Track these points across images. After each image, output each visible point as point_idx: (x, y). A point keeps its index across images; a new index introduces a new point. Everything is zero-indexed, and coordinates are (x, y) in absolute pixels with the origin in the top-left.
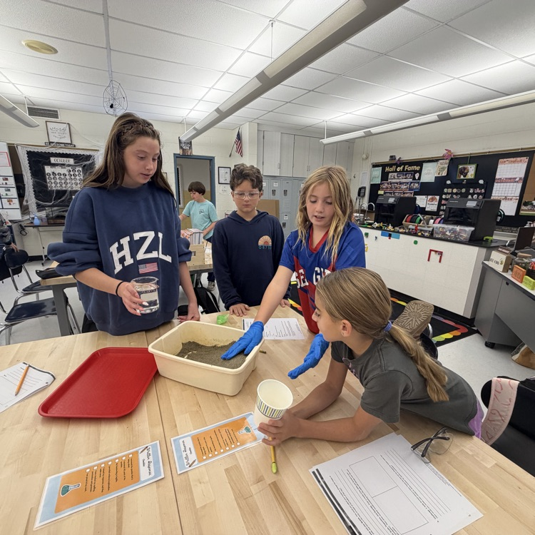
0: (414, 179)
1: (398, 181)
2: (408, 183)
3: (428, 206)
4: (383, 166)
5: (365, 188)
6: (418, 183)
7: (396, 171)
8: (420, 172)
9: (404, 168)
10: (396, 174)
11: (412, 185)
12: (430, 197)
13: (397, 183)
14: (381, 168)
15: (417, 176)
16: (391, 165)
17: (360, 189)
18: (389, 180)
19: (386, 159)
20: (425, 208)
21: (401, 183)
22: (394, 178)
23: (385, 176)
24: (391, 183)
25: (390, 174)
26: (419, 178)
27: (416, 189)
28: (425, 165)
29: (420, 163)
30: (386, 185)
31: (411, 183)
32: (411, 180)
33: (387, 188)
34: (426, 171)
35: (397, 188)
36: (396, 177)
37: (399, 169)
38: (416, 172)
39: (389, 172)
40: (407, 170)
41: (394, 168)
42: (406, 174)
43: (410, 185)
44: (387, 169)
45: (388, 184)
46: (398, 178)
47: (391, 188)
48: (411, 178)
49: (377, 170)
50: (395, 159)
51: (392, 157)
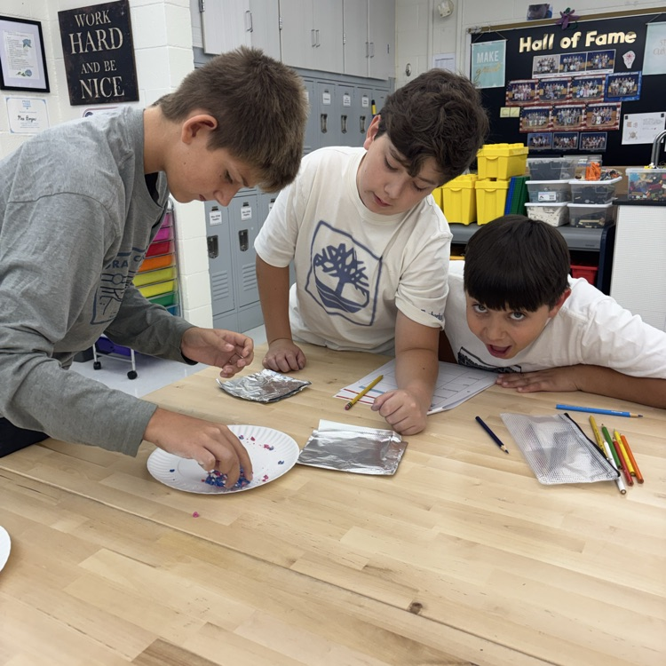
0: (620, 66)
1: (566, 75)
2: (599, 81)
4: (511, 35)
6: (635, 78)
7: (556, 49)
8: (639, 48)
9: (582, 40)
10: (557, 57)
11: (615, 84)
13: (564, 83)
14: (504, 42)
15: (629, 59)
16: (537, 34)
18: (535, 77)
19: (519, 16)
21: (575, 82)
22: (552, 69)
23: (518, 66)
24: (542, 84)
25: (536, 59)
26: (638, 64)
27: (628, 95)
28: (652, 28)
29: (637, 23)
30: (526, 89)
31: (611, 79)
32: (610, 72)
33: (530, 98)
34: (658, 45)
35: (563, 97)
36: (559, 67)
37: (566, 43)
38: (624, 47)
39: (533, 53)
40: (593, 43)
41: (548, 41)
42: (591, 57)
43: (607, 86)
44: (525, 45)
45: (532, 86)
46: (566, 67)
47: (543, 97)
48: (610, 67)
49: (490, 49)
50: (549, 14)
51: (536, 10)
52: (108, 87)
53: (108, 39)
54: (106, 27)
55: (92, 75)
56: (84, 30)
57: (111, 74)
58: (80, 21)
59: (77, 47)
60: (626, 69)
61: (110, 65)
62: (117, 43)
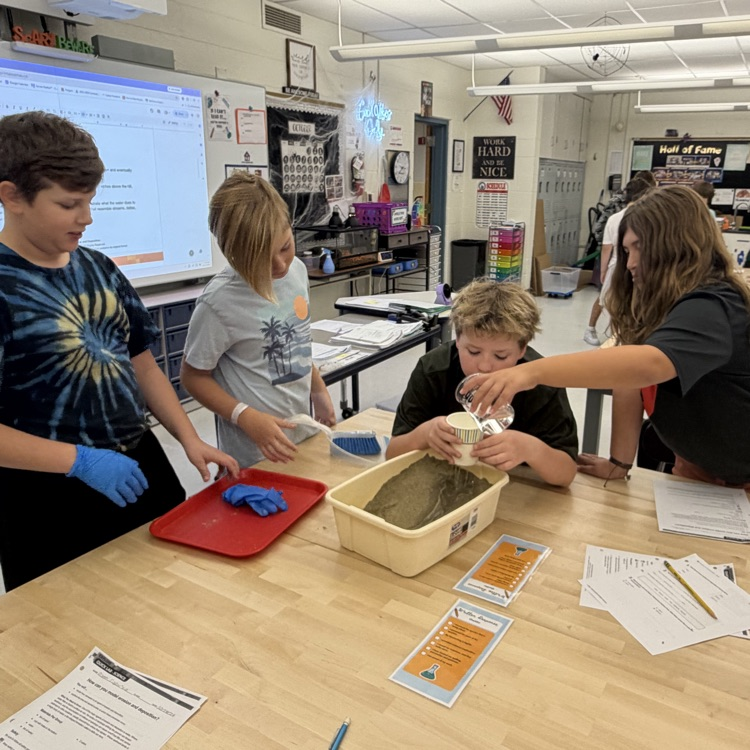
0: (713, 165)
1: (684, 167)
2: (702, 171)
3: (736, 203)
4: (657, 144)
5: (620, 176)
6: (720, 171)
7: (680, 153)
8: (722, 156)
9: (694, 150)
10: (680, 157)
11: (710, 173)
12: (738, 191)
13: (683, 171)
14: (652, 147)
15: (717, 161)
16: (670, 145)
17: (611, 178)
18: (668, 166)
19: (661, 134)
20: (731, 206)
21: (689, 171)
22: (677, 163)
23: (659, 160)
24: (671, 171)
25: (669, 157)
26: (722, 164)
27: (716, 179)
28: (730, 147)
29: (722, 144)
30: (663, 172)
31: (708, 171)
32: (707, 167)
33: (664, 177)
34: (732, 156)
35: (682, 178)
36: (681, 162)
37: (686, 150)
38: (715, 156)
39: (667, 154)
40: (699, 153)
41: (675, 149)
42: (698, 159)
43: (706, 173)
44: (663, 150)
45: (666, 171)
46: (685, 163)
47: (672, 177)
48: (706, 164)
49: (644, 150)
50: (677, 135)
51: (671, 133)
52: (497, 172)
53: (502, 152)
54: (501, 146)
55: (488, 166)
56: (488, 146)
57: (500, 166)
58: (486, 142)
59: (482, 153)
60: (714, 166)
61: (500, 163)
62: (507, 153)
